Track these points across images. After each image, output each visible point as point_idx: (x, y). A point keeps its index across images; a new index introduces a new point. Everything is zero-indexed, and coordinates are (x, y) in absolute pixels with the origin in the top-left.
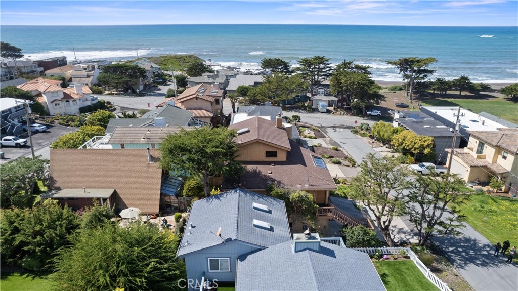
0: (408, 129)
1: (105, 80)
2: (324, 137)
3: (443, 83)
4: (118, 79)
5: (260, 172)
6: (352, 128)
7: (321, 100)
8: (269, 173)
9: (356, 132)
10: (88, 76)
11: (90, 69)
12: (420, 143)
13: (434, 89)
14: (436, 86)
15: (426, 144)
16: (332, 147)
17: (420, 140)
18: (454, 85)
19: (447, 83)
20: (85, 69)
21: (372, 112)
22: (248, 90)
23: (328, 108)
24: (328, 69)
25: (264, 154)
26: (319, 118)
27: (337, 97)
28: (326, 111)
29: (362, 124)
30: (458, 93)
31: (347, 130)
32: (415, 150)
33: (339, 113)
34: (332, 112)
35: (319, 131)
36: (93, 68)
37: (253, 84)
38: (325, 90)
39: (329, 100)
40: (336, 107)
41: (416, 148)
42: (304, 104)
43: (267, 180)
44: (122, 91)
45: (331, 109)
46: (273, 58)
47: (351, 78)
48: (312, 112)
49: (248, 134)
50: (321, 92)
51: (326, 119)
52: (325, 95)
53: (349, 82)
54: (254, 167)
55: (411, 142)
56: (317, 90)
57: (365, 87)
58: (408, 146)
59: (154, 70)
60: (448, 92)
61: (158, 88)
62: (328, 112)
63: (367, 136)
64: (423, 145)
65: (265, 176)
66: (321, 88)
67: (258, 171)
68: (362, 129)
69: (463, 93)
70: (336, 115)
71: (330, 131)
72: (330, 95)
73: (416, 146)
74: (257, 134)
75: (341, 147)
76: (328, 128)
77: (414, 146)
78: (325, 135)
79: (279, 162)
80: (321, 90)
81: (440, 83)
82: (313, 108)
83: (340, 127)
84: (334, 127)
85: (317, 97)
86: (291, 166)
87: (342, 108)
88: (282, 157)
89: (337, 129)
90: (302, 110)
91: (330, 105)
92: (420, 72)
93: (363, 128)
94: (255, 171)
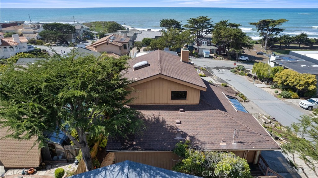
0: (288, 69)
1: (45, 35)
2: (213, 76)
3: (288, 38)
4: (55, 34)
5: (164, 122)
6: (232, 69)
7: (205, 49)
8: (178, 123)
9: (235, 72)
10: (35, 33)
11: (36, 28)
12: (305, 80)
13: (281, 43)
14: (283, 41)
15: (311, 81)
16: (221, 84)
17: (304, 78)
18: (296, 39)
19: (291, 38)
20: (32, 27)
21: (241, 58)
22: (150, 41)
23: (210, 55)
24: (209, 26)
25: (169, 95)
26: (205, 62)
27: (216, 47)
28: (209, 57)
29: (239, 66)
30: (298, 45)
31: (227, 70)
32: (300, 86)
33: (219, 58)
34: (214, 57)
35: (206, 71)
36: (38, 27)
37: (154, 38)
38: (208, 42)
39: (210, 48)
40: (216, 54)
41: (301, 85)
42: (192, 52)
43: (175, 134)
44: (59, 43)
45: (213, 55)
46: (169, 19)
47: (229, 31)
48: (198, 57)
49: (147, 68)
50: (205, 43)
51: (210, 62)
52: (207, 45)
53: (227, 34)
54: (156, 113)
55: (296, 79)
56: (202, 41)
57: (240, 38)
58: (293, 83)
59: (84, 29)
60: (291, 45)
61: (86, 41)
62: (211, 57)
63: (245, 75)
64: (308, 82)
65: (172, 127)
66: (205, 40)
67: (161, 120)
68: (239, 70)
69: (301, 46)
70: (216, 59)
71: (215, 71)
72: (211, 45)
73: (301, 83)
74: (159, 68)
75: (229, 84)
76: (213, 69)
77: (299, 83)
78: (212, 74)
79: (189, 105)
80: (205, 42)
81: (286, 38)
82: (200, 55)
83: (222, 68)
84: (217, 68)
85: (202, 47)
86: (206, 111)
87: (220, 54)
88: (193, 98)
89: (220, 70)
90: (191, 56)
91: (211, 53)
92: (273, 30)
93: (240, 68)
94: (157, 120)
